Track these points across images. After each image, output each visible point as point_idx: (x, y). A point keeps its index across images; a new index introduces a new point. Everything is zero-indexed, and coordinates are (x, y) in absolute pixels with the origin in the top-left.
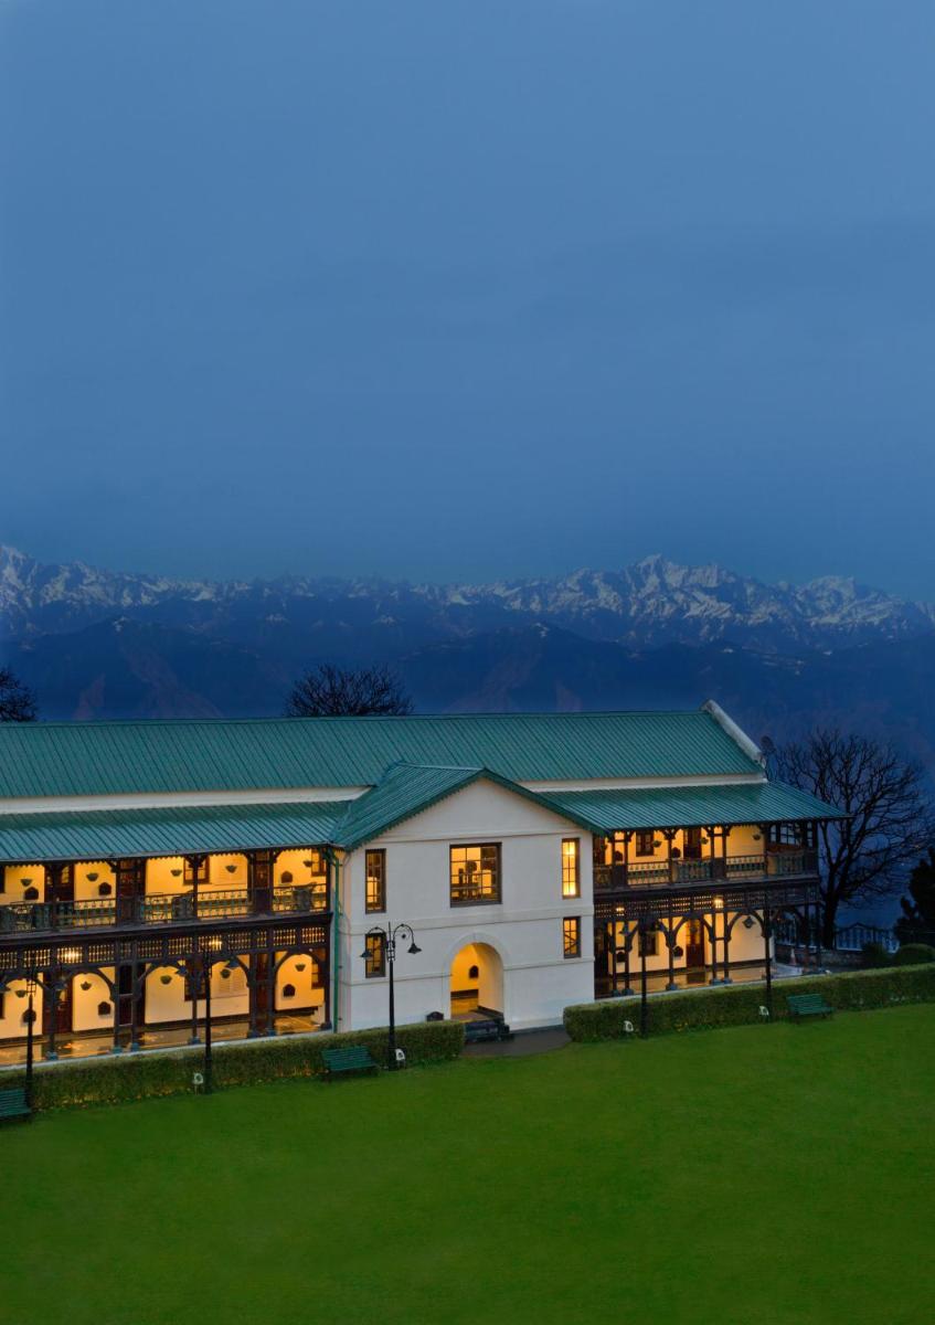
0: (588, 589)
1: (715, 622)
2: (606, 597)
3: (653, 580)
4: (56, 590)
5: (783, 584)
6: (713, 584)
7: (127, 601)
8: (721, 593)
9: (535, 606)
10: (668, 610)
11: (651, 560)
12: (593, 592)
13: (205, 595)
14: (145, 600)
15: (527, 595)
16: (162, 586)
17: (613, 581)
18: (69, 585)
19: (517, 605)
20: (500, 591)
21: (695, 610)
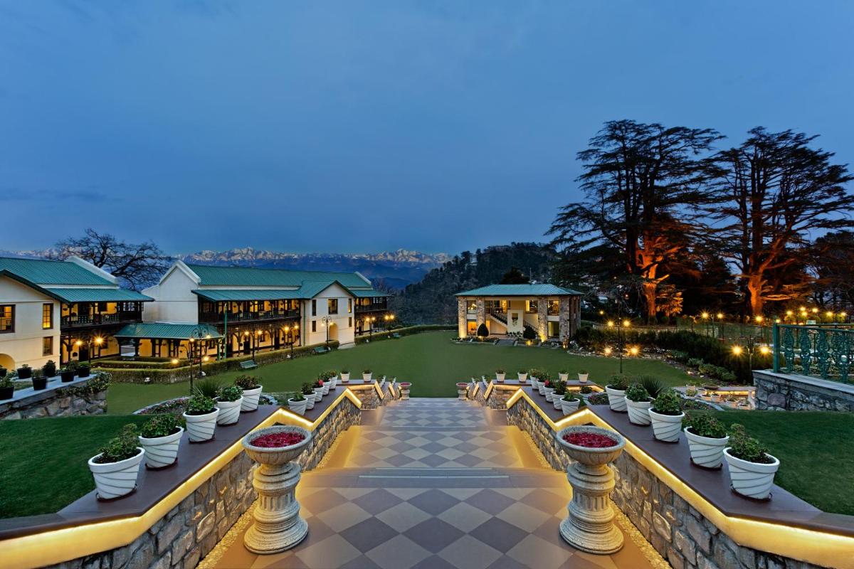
0: (385, 255)
1: (415, 262)
2: (390, 258)
3: (401, 254)
4: (261, 256)
5: (431, 255)
6: (414, 254)
7: (277, 258)
8: (417, 256)
9: (373, 259)
10: (404, 260)
11: (400, 250)
12: (386, 256)
13: (296, 257)
14: (281, 258)
15: (371, 258)
16: (285, 255)
17: (392, 254)
18: (264, 255)
19: (368, 259)
20: (364, 256)
21: (410, 260)
